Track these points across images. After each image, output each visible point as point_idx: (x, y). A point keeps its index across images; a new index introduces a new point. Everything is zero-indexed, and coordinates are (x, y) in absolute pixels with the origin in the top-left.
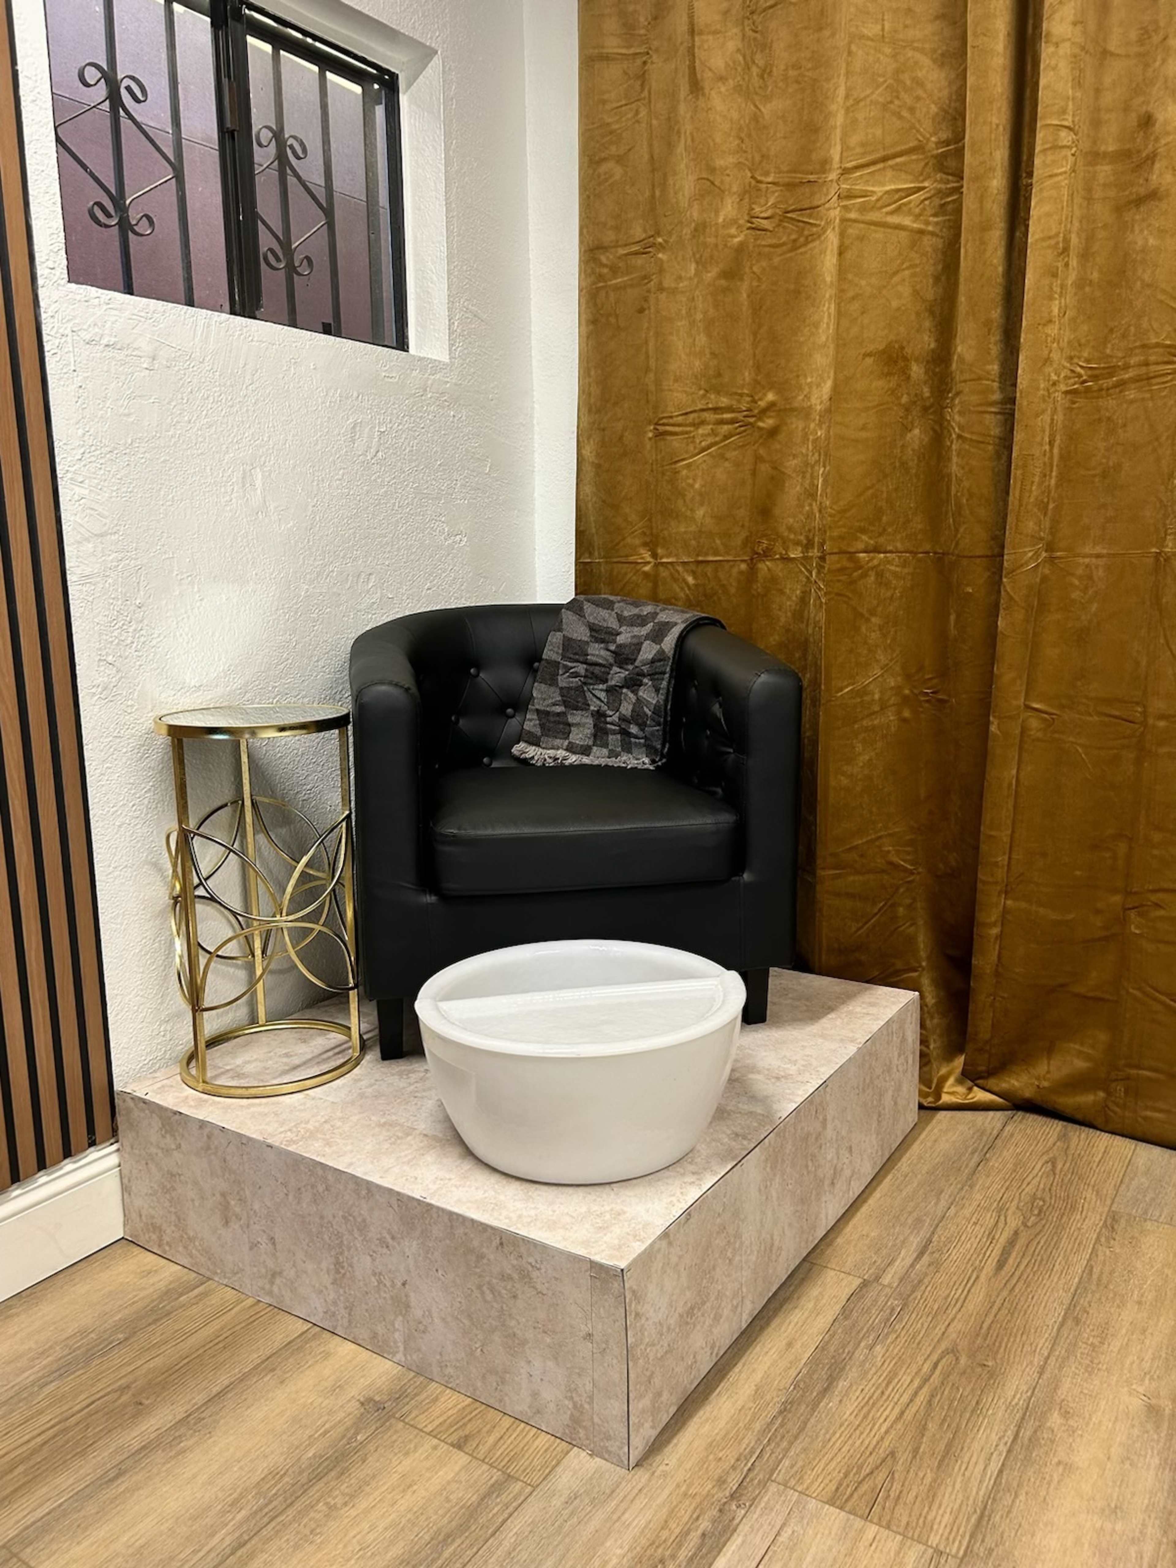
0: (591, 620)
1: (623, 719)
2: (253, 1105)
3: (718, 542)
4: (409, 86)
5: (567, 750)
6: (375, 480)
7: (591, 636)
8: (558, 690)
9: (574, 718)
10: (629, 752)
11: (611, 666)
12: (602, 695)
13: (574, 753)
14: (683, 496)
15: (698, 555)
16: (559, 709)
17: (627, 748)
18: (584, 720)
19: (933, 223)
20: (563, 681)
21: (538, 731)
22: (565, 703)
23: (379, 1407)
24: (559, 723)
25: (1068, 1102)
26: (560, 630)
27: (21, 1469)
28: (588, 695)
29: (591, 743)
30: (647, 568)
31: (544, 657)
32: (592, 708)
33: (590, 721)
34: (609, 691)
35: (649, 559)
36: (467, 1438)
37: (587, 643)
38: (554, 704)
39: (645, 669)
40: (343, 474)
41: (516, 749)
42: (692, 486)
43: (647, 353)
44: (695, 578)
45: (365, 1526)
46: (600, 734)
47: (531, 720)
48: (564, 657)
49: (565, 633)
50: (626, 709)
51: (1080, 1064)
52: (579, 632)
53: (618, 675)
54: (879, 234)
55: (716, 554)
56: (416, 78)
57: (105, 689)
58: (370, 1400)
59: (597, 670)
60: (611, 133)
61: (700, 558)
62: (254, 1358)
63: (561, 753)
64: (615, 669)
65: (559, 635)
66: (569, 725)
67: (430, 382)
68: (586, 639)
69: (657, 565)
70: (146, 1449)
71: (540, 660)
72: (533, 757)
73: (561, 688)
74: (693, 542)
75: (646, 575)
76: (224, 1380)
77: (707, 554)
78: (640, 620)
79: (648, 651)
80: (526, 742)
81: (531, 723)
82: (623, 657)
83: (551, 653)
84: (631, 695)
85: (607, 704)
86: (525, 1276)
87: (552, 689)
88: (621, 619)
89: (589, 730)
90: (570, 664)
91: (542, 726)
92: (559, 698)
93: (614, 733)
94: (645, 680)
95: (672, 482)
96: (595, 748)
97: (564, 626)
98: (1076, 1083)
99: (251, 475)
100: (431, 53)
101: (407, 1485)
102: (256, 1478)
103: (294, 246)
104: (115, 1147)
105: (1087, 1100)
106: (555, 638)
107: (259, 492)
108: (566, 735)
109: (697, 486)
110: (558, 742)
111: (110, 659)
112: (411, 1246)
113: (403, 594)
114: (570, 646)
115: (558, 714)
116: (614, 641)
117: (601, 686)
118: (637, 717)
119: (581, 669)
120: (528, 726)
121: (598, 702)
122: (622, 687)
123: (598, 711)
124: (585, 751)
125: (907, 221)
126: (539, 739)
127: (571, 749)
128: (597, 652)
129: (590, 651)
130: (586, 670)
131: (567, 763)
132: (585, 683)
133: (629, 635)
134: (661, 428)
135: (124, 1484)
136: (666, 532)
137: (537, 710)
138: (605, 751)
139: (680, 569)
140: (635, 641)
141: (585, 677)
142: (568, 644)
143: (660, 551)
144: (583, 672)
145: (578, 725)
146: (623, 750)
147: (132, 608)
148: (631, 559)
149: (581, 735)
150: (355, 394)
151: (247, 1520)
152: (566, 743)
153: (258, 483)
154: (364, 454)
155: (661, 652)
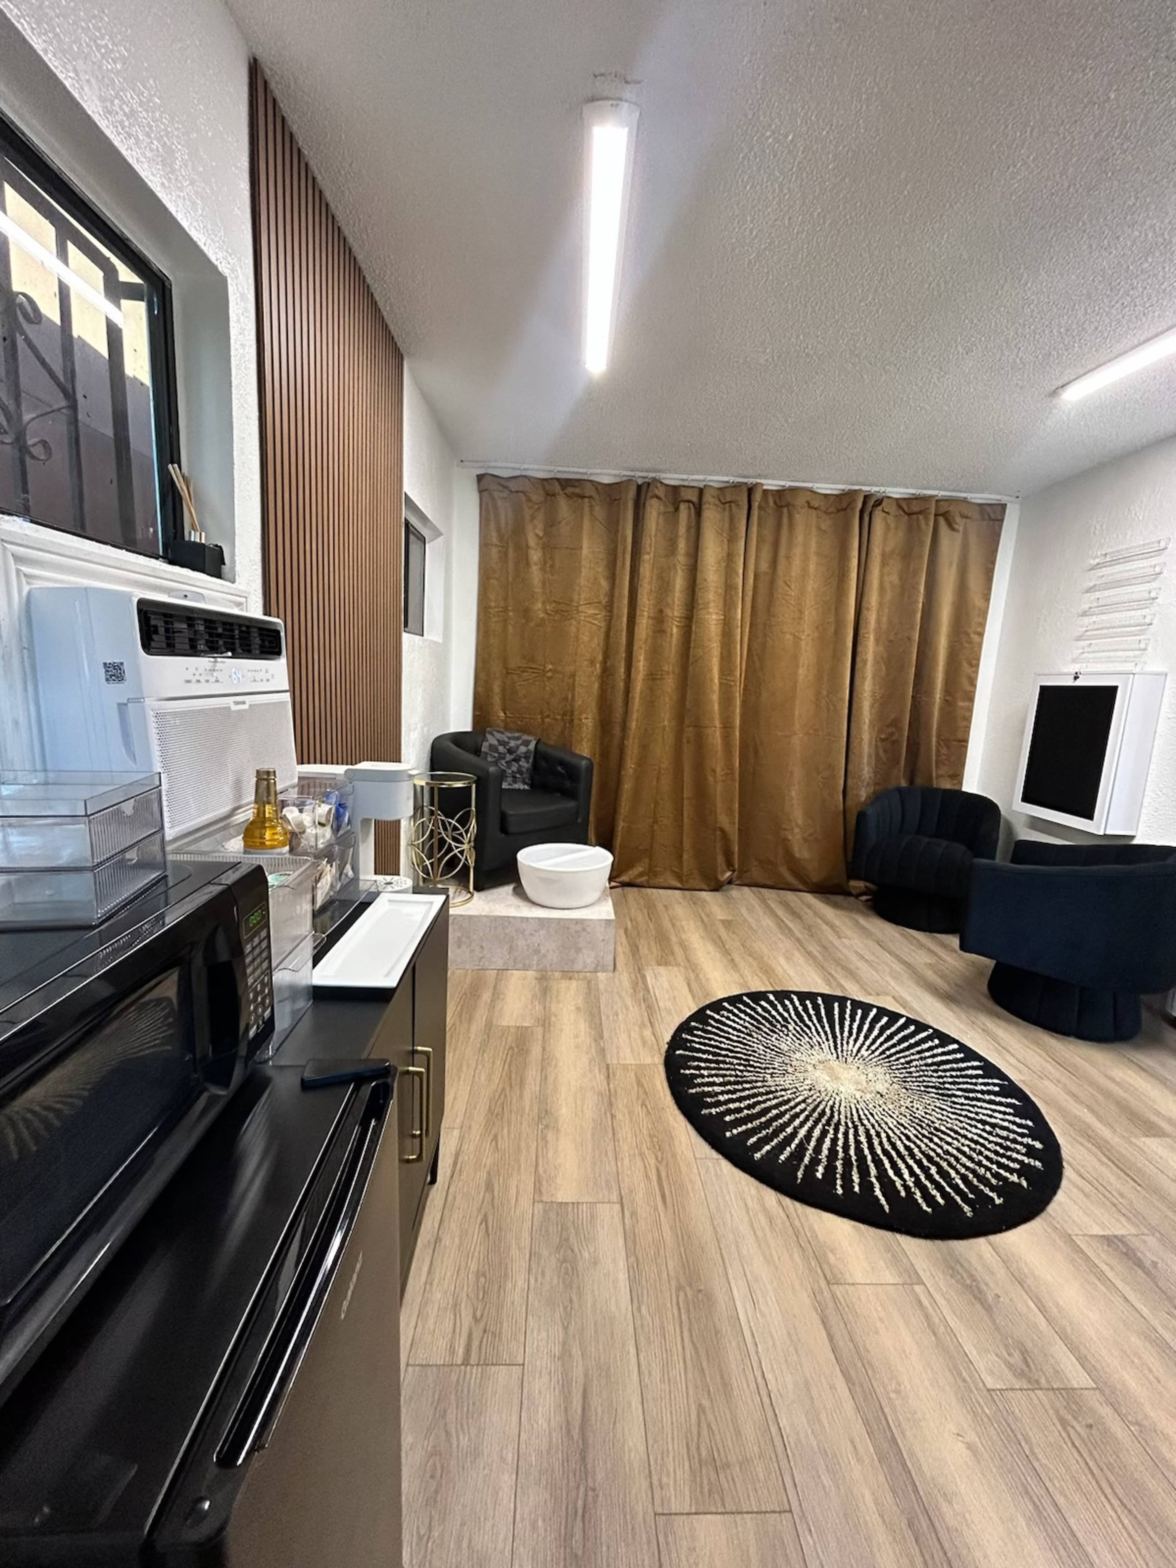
1: (513, 772)
4: (429, 542)
10: (517, 783)
17: (515, 782)
19: (603, 624)
25: (639, 881)
39: (521, 755)
50: (515, 769)
51: (641, 869)
53: (509, 757)
54: (589, 625)
56: (430, 539)
78: (518, 738)
79: (523, 749)
82: (510, 751)
84: (516, 764)
86: (584, 929)
93: (510, 777)
94: (522, 759)
98: (641, 875)
100: (441, 534)
105: (643, 879)
112: (542, 932)
118: (520, 771)
122: (512, 761)
125: (596, 622)
141: (498, 758)
146: (513, 783)
155: (528, 750)
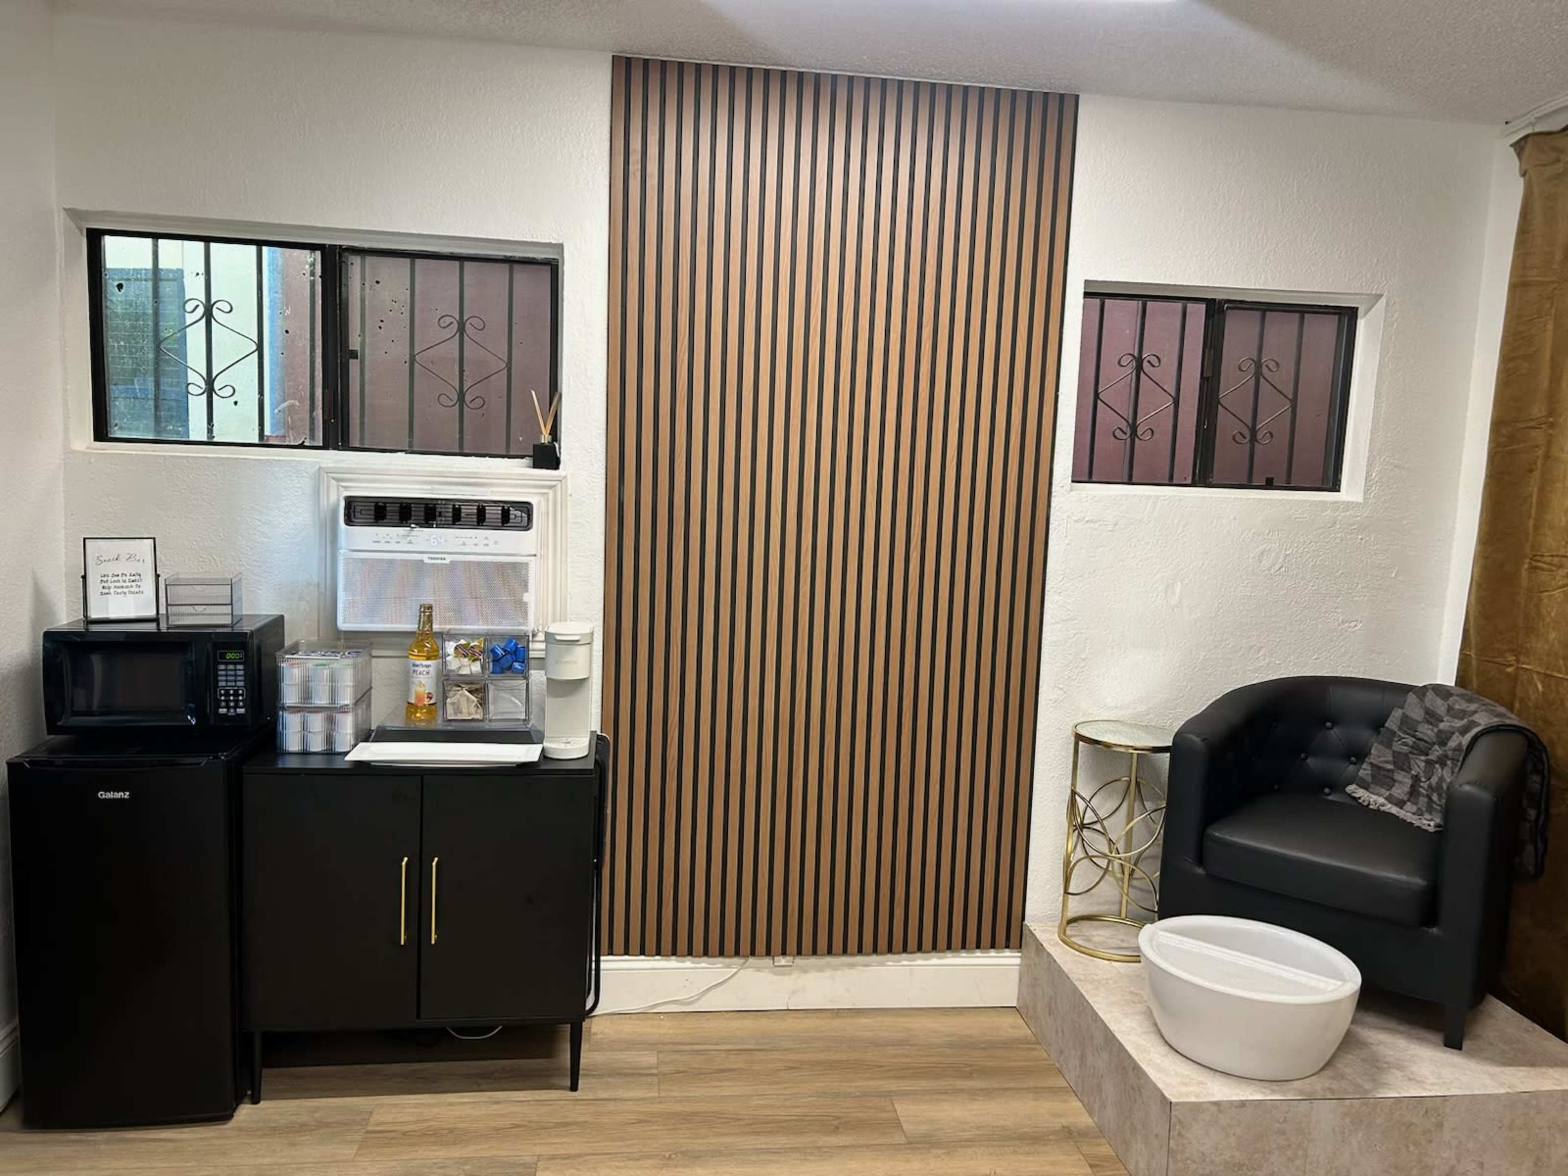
0: (1428, 705)
1: (1430, 786)
2: (1081, 957)
3: (1561, 662)
4: (1366, 313)
5: (1386, 799)
6: (1277, 586)
7: (1425, 718)
8: (1391, 752)
9: (1399, 776)
10: (1430, 813)
11: (1434, 744)
12: (1422, 765)
13: (1391, 802)
14: (1544, 620)
15: (1548, 668)
16: (1390, 767)
17: (1429, 810)
18: (1406, 780)
20: (1397, 747)
21: (1369, 779)
22: (1395, 763)
23: (1070, 1132)
24: (1388, 777)
26: (1402, 708)
27: (911, 1071)
28: (1412, 762)
29: (1406, 798)
30: (1510, 670)
31: (1386, 725)
32: (1413, 772)
33: (1409, 782)
34: (1429, 763)
35: (1513, 662)
36: (1097, 1166)
37: (1419, 722)
38: (1387, 762)
39: (1450, 753)
40: (1248, 583)
41: (1350, 789)
42: (1549, 613)
43: (1531, 503)
44: (1543, 687)
45: (1023, 1165)
46: (1414, 793)
47: (1365, 770)
48: (1400, 729)
49: (1404, 710)
50: (1434, 780)
52: (1416, 713)
53: (1437, 752)
55: (1559, 672)
56: (1370, 310)
57: (1055, 701)
58: (1068, 1127)
59: (1421, 744)
60: (1523, 338)
61: (1548, 672)
62: (1032, 1084)
63: (1381, 800)
64: (1436, 747)
65: (1400, 711)
66: (1394, 781)
67: (1339, 518)
68: (1419, 719)
69: (1518, 669)
70: (962, 1091)
71: (1383, 726)
72: (1359, 798)
73: (1394, 752)
74: (1545, 658)
75: (1508, 674)
76: (1012, 1085)
77: (1553, 670)
78: (1462, 715)
79: (1455, 740)
80: (1357, 784)
81: (1365, 771)
82: (1443, 739)
83: (1392, 723)
84: (1440, 770)
85: (1424, 772)
87: (1387, 751)
88: (1450, 709)
89: (1407, 789)
90: (1403, 736)
91: (1373, 776)
92: (1391, 759)
93: (1423, 796)
94: (1449, 762)
95: (1537, 606)
96: (1409, 803)
97: (1406, 706)
99: (1173, 587)
101: (1054, 1164)
102: (995, 1124)
103: (1258, 428)
104: (1019, 954)
106: (1397, 713)
107: (1177, 597)
108: (1390, 788)
109: (1553, 614)
110: (1383, 791)
111: (1061, 686)
113: (1290, 662)
114: (1407, 724)
115: (1389, 770)
116: (1437, 726)
117: (1423, 758)
118: (1439, 789)
119: (1410, 740)
120: (1361, 773)
121: (1418, 769)
122: (1436, 763)
123: (1416, 776)
124: (1400, 804)
126: (1369, 786)
127: (1389, 799)
128: (1427, 731)
129: (1419, 729)
130: (1414, 743)
131: (1382, 808)
132: (1411, 753)
133: (1448, 724)
134: (1534, 564)
135: (944, 1097)
136: (1528, 645)
137: (1371, 763)
138: (1415, 808)
139: (1535, 676)
140: (1452, 730)
141: (1412, 747)
142: (1405, 720)
143: (1522, 658)
144: (1411, 743)
145: (1400, 782)
146: (1427, 811)
147: (1079, 660)
148: (1499, 660)
149: (1399, 791)
150: (1267, 532)
151: (979, 1135)
152: (1388, 793)
153: (1178, 590)
154: (1270, 569)
155: (1460, 744)
